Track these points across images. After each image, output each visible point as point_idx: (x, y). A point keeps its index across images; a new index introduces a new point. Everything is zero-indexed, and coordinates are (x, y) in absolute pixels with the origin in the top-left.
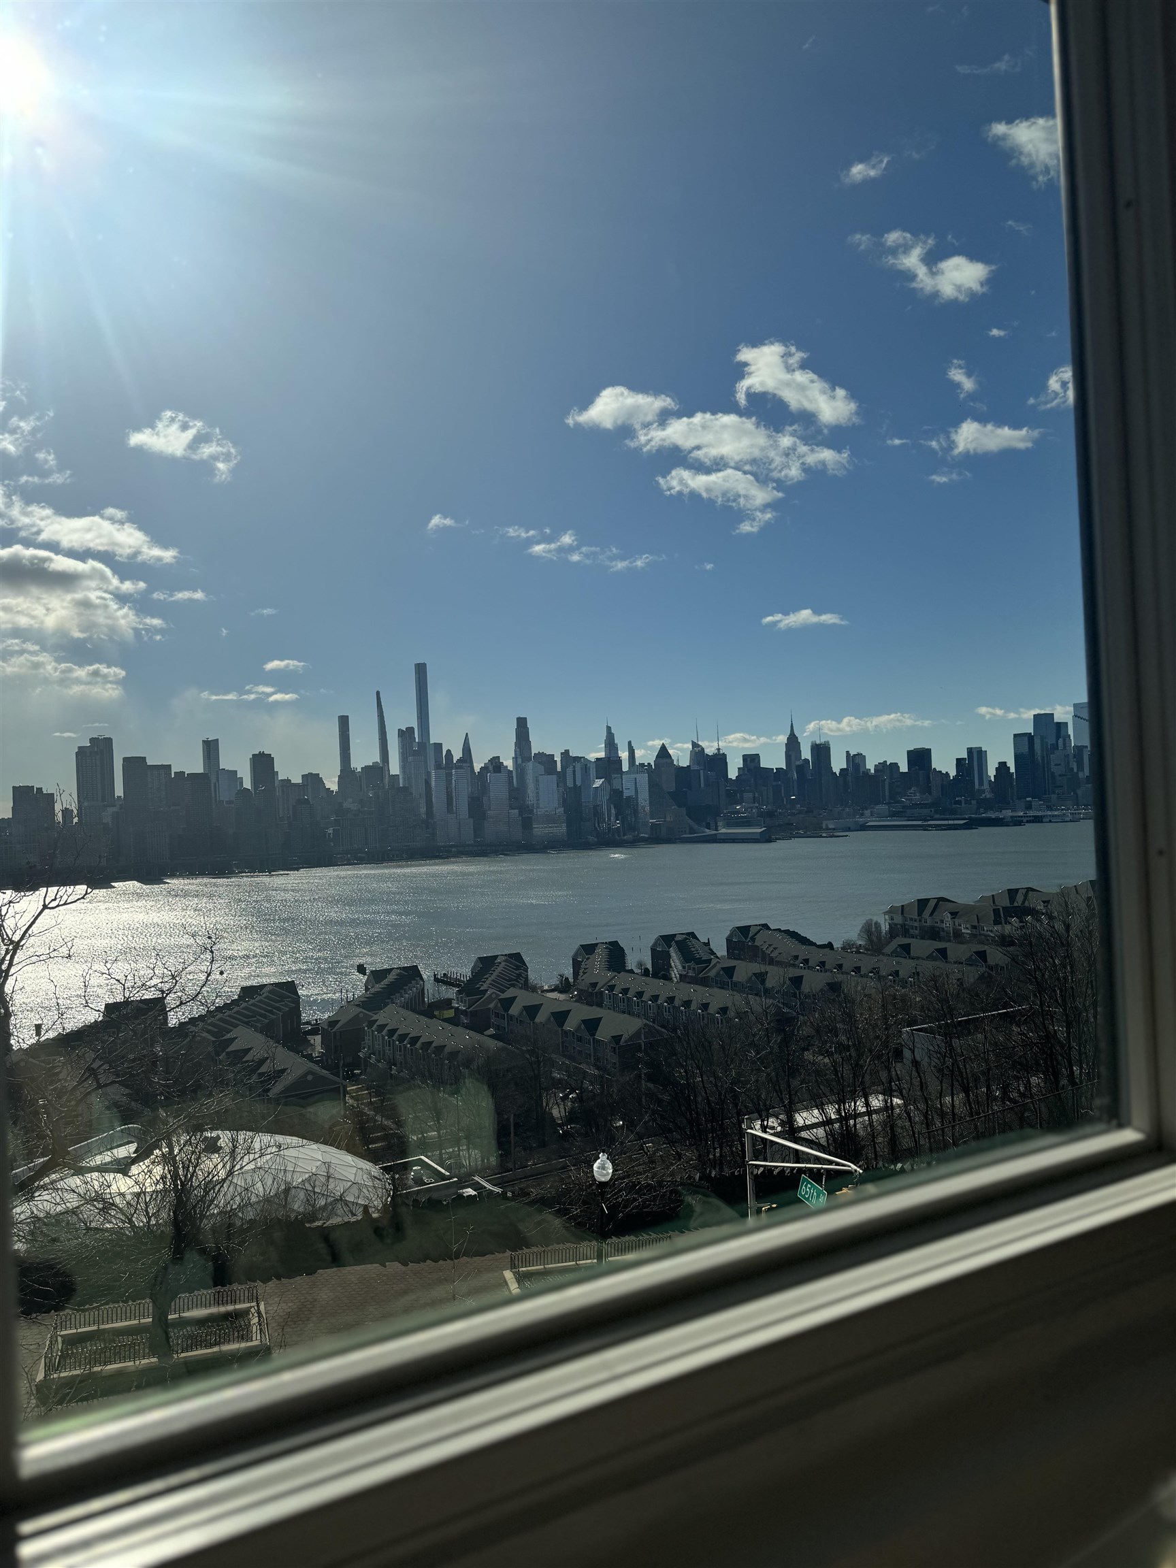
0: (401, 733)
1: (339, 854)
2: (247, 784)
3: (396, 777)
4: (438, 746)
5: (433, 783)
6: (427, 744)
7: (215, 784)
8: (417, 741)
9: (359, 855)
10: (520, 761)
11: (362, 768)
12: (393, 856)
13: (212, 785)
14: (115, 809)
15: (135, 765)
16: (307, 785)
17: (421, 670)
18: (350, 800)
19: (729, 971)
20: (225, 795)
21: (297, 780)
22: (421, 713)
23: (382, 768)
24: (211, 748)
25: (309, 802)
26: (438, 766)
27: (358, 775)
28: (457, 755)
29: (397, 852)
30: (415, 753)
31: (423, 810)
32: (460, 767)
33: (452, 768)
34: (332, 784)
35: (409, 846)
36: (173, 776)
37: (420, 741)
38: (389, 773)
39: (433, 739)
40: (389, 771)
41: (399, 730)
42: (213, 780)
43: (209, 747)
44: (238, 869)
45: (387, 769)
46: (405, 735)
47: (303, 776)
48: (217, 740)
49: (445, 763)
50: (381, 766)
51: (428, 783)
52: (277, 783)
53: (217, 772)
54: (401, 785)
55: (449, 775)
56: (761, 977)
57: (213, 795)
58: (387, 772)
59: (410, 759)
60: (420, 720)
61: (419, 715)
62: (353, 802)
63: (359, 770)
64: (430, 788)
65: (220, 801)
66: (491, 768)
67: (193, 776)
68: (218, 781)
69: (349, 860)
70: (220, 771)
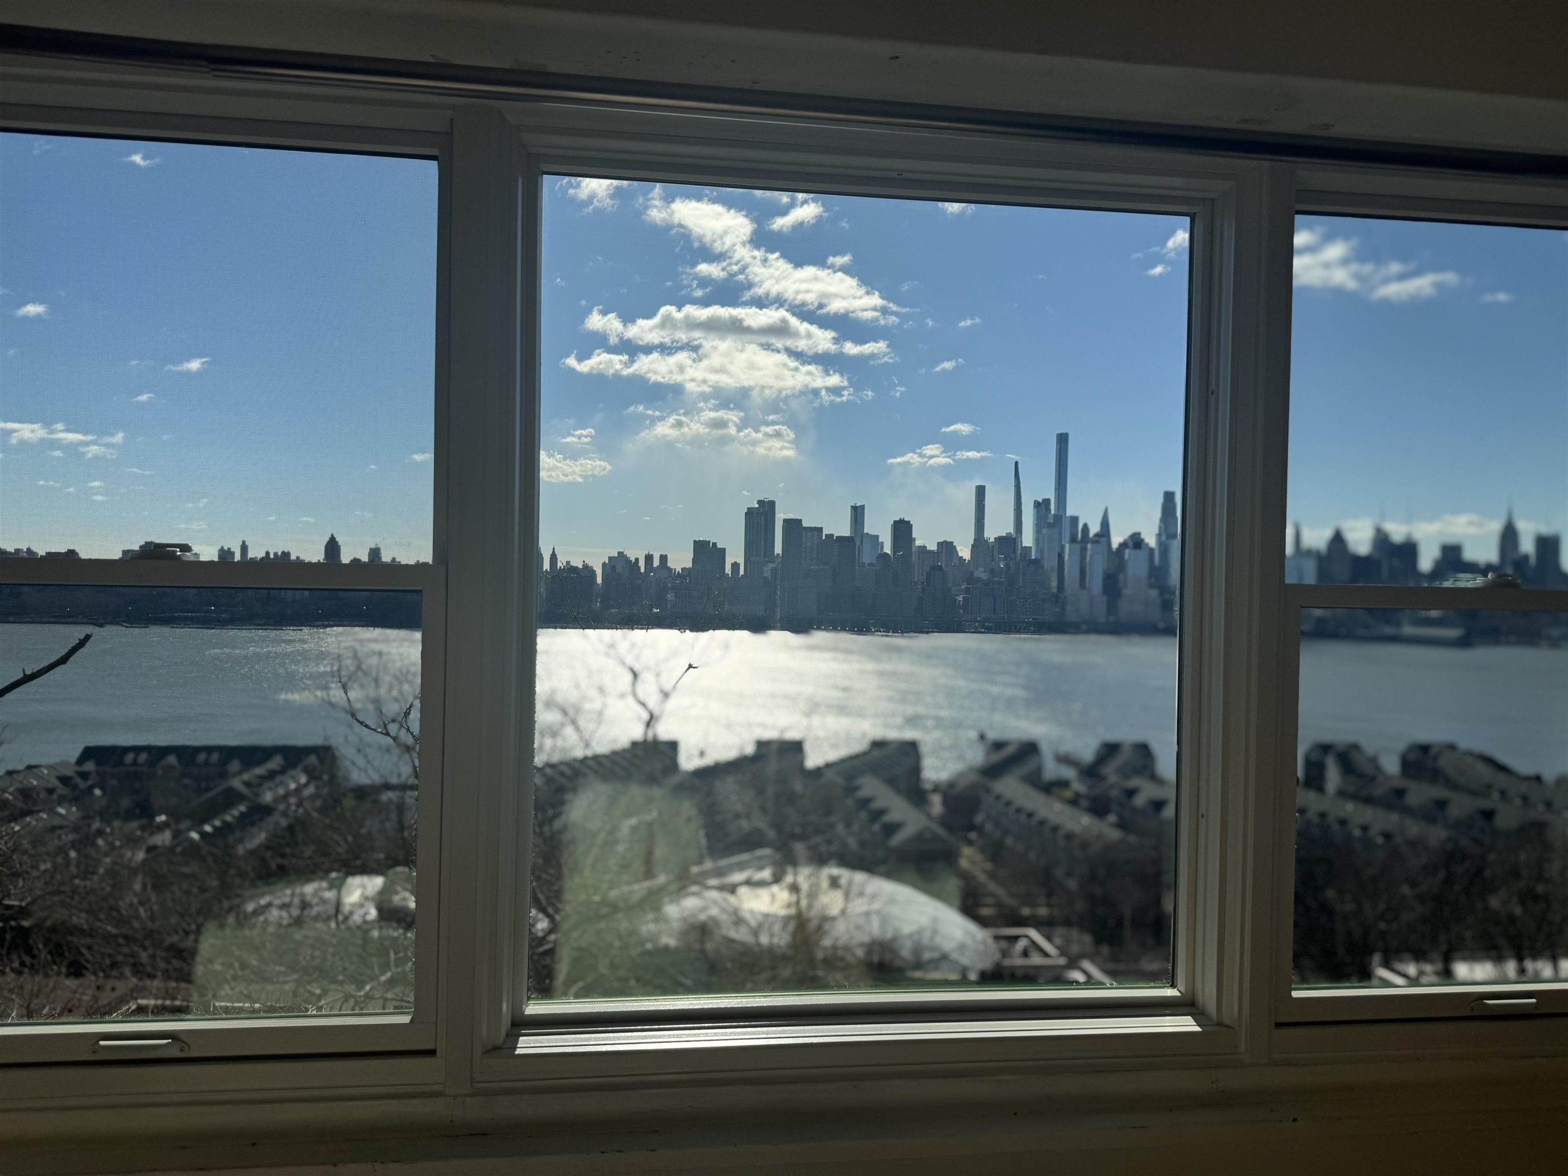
0: (1037, 505)
1: (968, 622)
2: (888, 549)
3: (1028, 549)
4: (1075, 520)
5: (1066, 557)
6: (1063, 517)
7: (859, 547)
8: (1053, 512)
9: (987, 624)
10: (1163, 538)
11: (995, 538)
12: (1021, 628)
13: (857, 548)
14: (774, 565)
15: (792, 525)
16: (942, 552)
17: (1063, 440)
18: (982, 569)
19: (1400, 793)
20: (867, 557)
21: (932, 547)
22: (1059, 484)
23: (1015, 539)
24: (858, 513)
25: (943, 569)
26: (1073, 540)
27: (990, 545)
28: (1094, 529)
29: (1025, 625)
30: (1050, 526)
31: (1054, 584)
32: (1097, 542)
33: (1087, 542)
34: (965, 553)
35: (1037, 619)
36: (824, 538)
37: (1057, 513)
38: (1022, 544)
39: (1070, 512)
40: (1021, 542)
41: (1035, 501)
42: (858, 543)
43: (857, 512)
44: (874, 627)
45: (1020, 540)
46: (1041, 506)
47: (938, 543)
48: (864, 506)
49: (1082, 538)
50: (1014, 536)
51: (1061, 557)
52: (914, 549)
53: (862, 535)
54: (1033, 557)
55: (1084, 550)
56: (1441, 804)
57: (857, 557)
58: (1019, 543)
59: (1044, 531)
60: (1057, 491)
61: (1057, 486)
62: (985, 572)
63: (992, 540)
64: (1063, 562)
65: (862, 563)
66: (1131, 544)
67: (840, 538)
68: (862, 544)
69: (977, 628)
70: (864, 535)
